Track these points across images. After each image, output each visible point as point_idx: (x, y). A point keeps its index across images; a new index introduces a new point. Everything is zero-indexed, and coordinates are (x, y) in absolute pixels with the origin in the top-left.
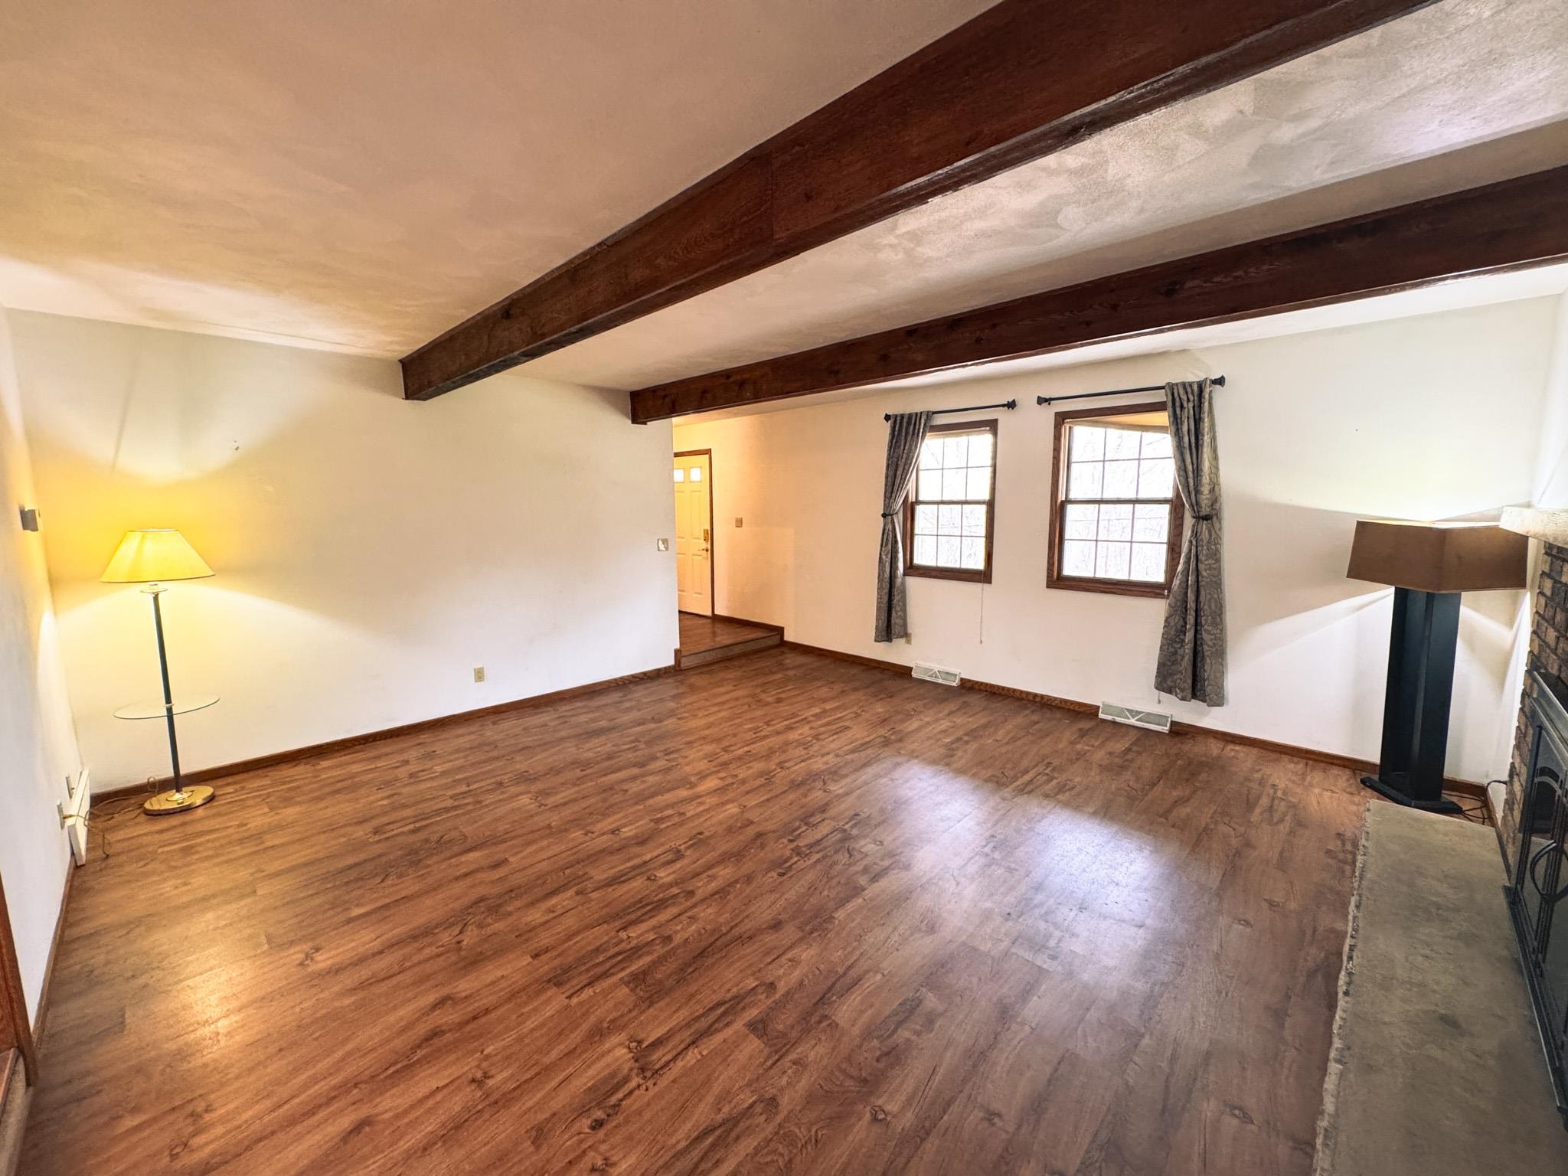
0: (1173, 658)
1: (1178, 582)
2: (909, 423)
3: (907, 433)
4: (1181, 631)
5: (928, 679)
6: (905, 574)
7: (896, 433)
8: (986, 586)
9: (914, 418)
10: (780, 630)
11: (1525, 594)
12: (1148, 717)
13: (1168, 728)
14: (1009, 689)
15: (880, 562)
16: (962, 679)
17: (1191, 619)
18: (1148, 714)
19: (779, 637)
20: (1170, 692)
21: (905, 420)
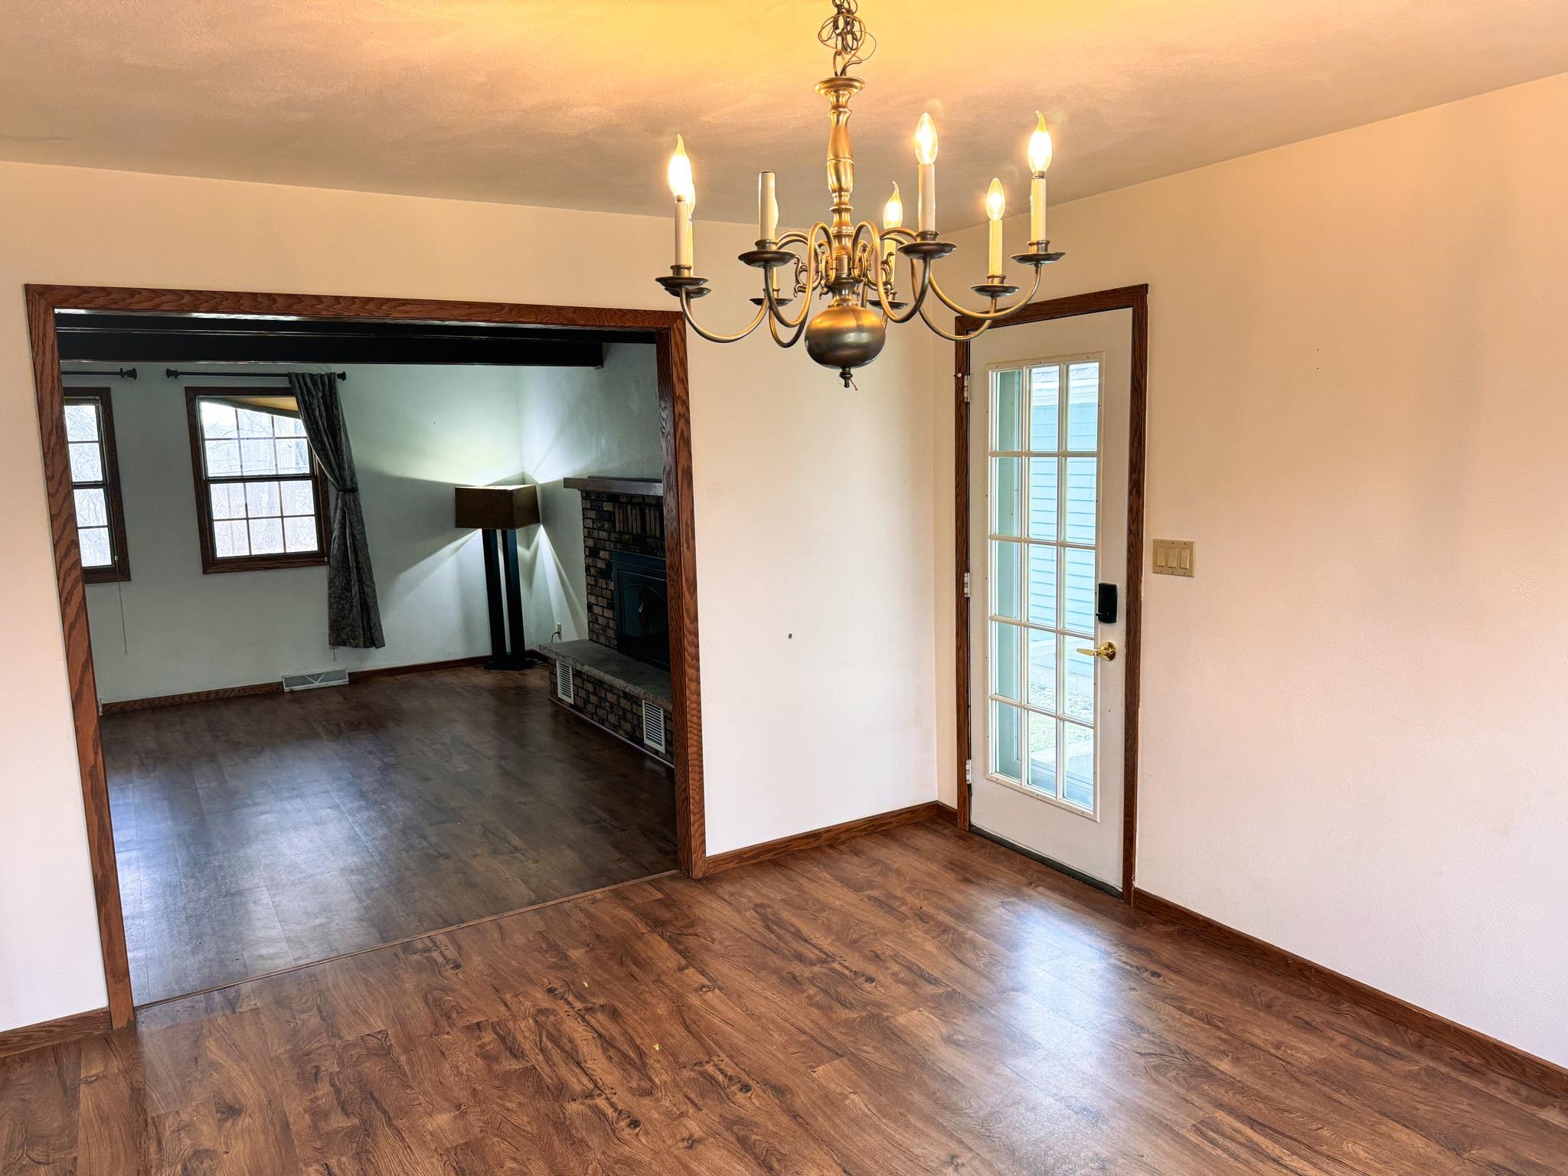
0: (342, 615)
1: (336, 546)
4: (346, 589)
8: (126, 582)
11: (539, 526)
12: (329, 676)
13: (348, 680)
17: (354, 576)
18: (327, 673)
20: (345, 645)
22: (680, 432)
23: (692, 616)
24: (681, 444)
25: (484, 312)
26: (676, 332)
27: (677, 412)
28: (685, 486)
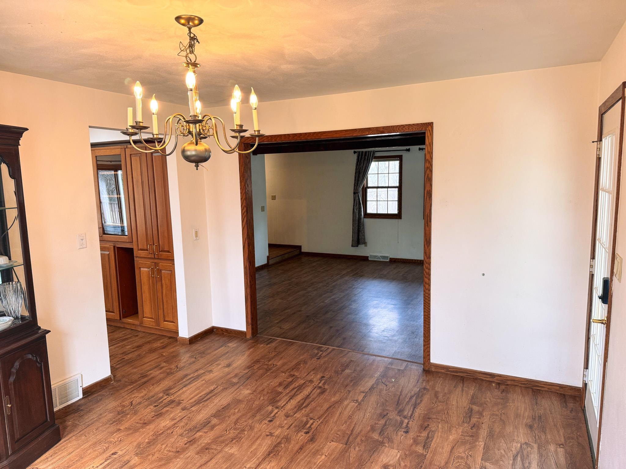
2: (365, 155)
3: (365, 159)
5: (376, 260)
6: (364, 217)
7: (360, 159)
8: (399, 220)
9: (368, 153)
10: (299, 247)
14: (410, 260)
15: (353, 213)
16: (390, 258)
19: (299, 250)
21: (364, 154)
22: (427, 175)
23: (428, 256)
24: (427, 181)
25: (350, 133)
26: (428, 131)
27: (426, 167)
28: (428, 199)
